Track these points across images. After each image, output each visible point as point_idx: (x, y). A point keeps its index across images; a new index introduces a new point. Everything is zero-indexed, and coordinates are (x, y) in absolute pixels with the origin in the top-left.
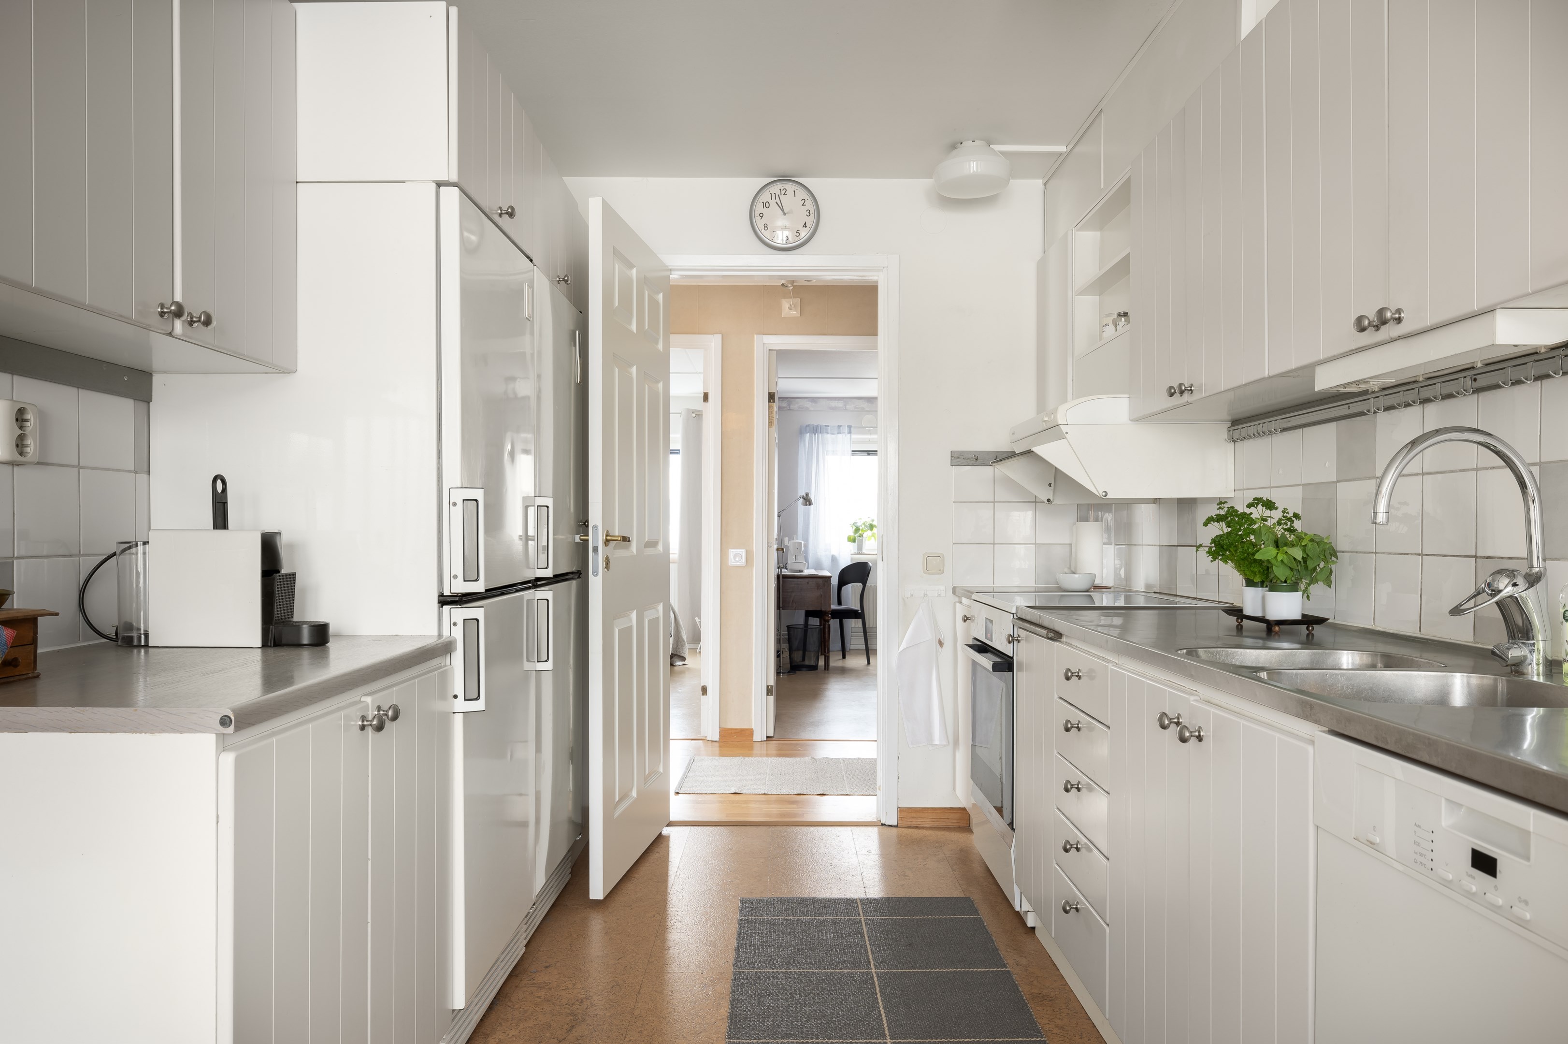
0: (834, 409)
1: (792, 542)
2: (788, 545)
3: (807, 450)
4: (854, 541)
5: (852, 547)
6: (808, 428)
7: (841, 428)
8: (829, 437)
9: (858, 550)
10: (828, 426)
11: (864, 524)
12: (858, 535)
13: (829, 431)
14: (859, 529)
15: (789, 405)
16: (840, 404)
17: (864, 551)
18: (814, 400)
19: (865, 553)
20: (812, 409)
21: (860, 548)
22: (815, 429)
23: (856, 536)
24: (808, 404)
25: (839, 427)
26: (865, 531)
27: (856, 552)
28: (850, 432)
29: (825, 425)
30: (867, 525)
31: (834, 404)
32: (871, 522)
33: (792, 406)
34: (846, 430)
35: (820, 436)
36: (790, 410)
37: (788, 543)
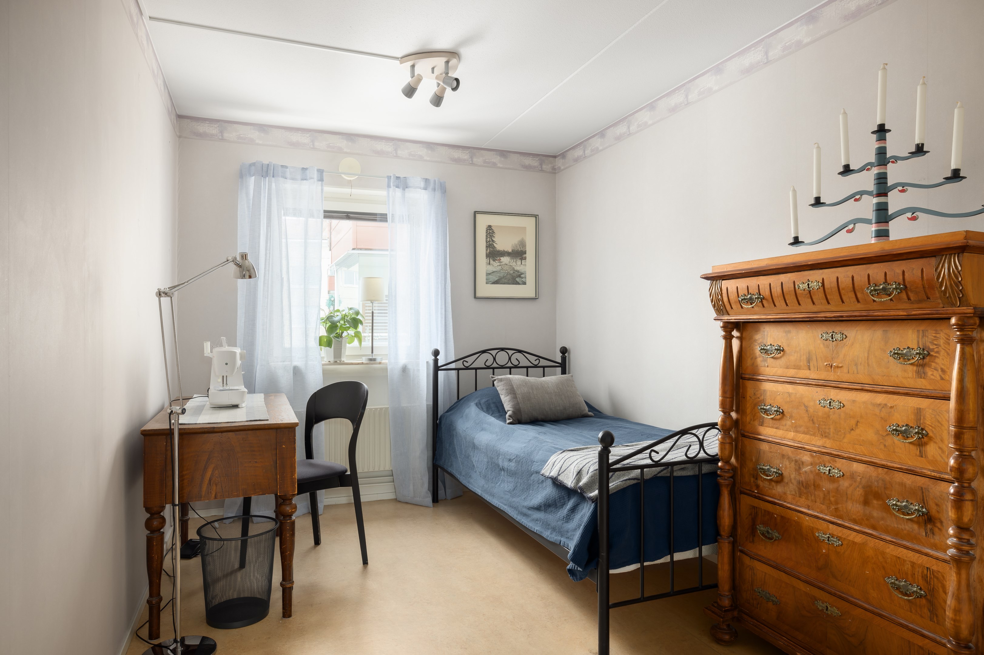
0: (295, 145)
1: (217, 350)
2: (210, 355)
3: (251, 202)
4: (329, 344)
5: (326, 354)
6: (253, 168)
7: (308, 171)
8: (288, 186)
9: (334, 358)
10: (286, 167)
11: (343, 318)
12: (334, 335)
13: (288, 175)
14: (337, 326)
15: (222, 132)
16: (305, 139)
17: (344, 359)
18: (263, 128)
19: (346, 361)
20: (260, 142)
21: (338, 354)
22: (265, 169)
23: (331, 336)
24: (254, 134)
25: (304, 169)
26: (347, 329)
27: (332, 360)
28: (321, 180)
29: (282, 166)
30: (348, 319)
31: (295, 137)
32: (353, 316)
33: (226, 135)
34: (315, 175)
35: (273, 185)
36: (223, 139)
37: (211, 352)
